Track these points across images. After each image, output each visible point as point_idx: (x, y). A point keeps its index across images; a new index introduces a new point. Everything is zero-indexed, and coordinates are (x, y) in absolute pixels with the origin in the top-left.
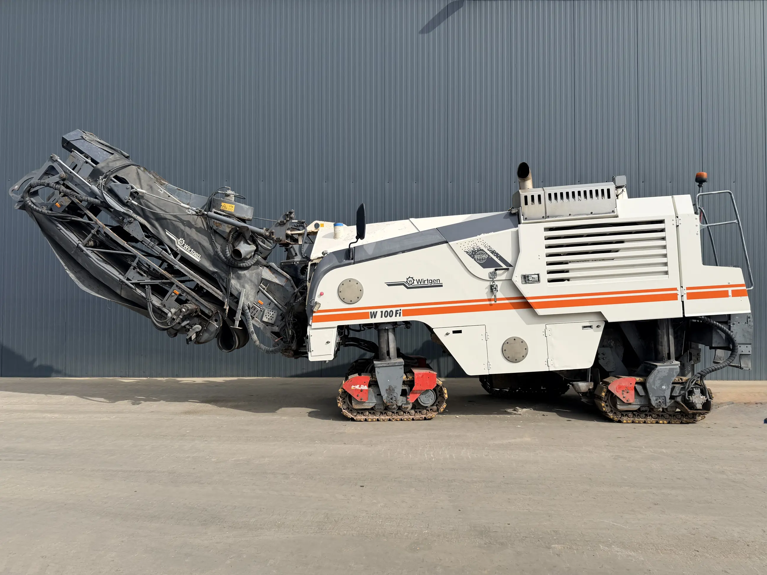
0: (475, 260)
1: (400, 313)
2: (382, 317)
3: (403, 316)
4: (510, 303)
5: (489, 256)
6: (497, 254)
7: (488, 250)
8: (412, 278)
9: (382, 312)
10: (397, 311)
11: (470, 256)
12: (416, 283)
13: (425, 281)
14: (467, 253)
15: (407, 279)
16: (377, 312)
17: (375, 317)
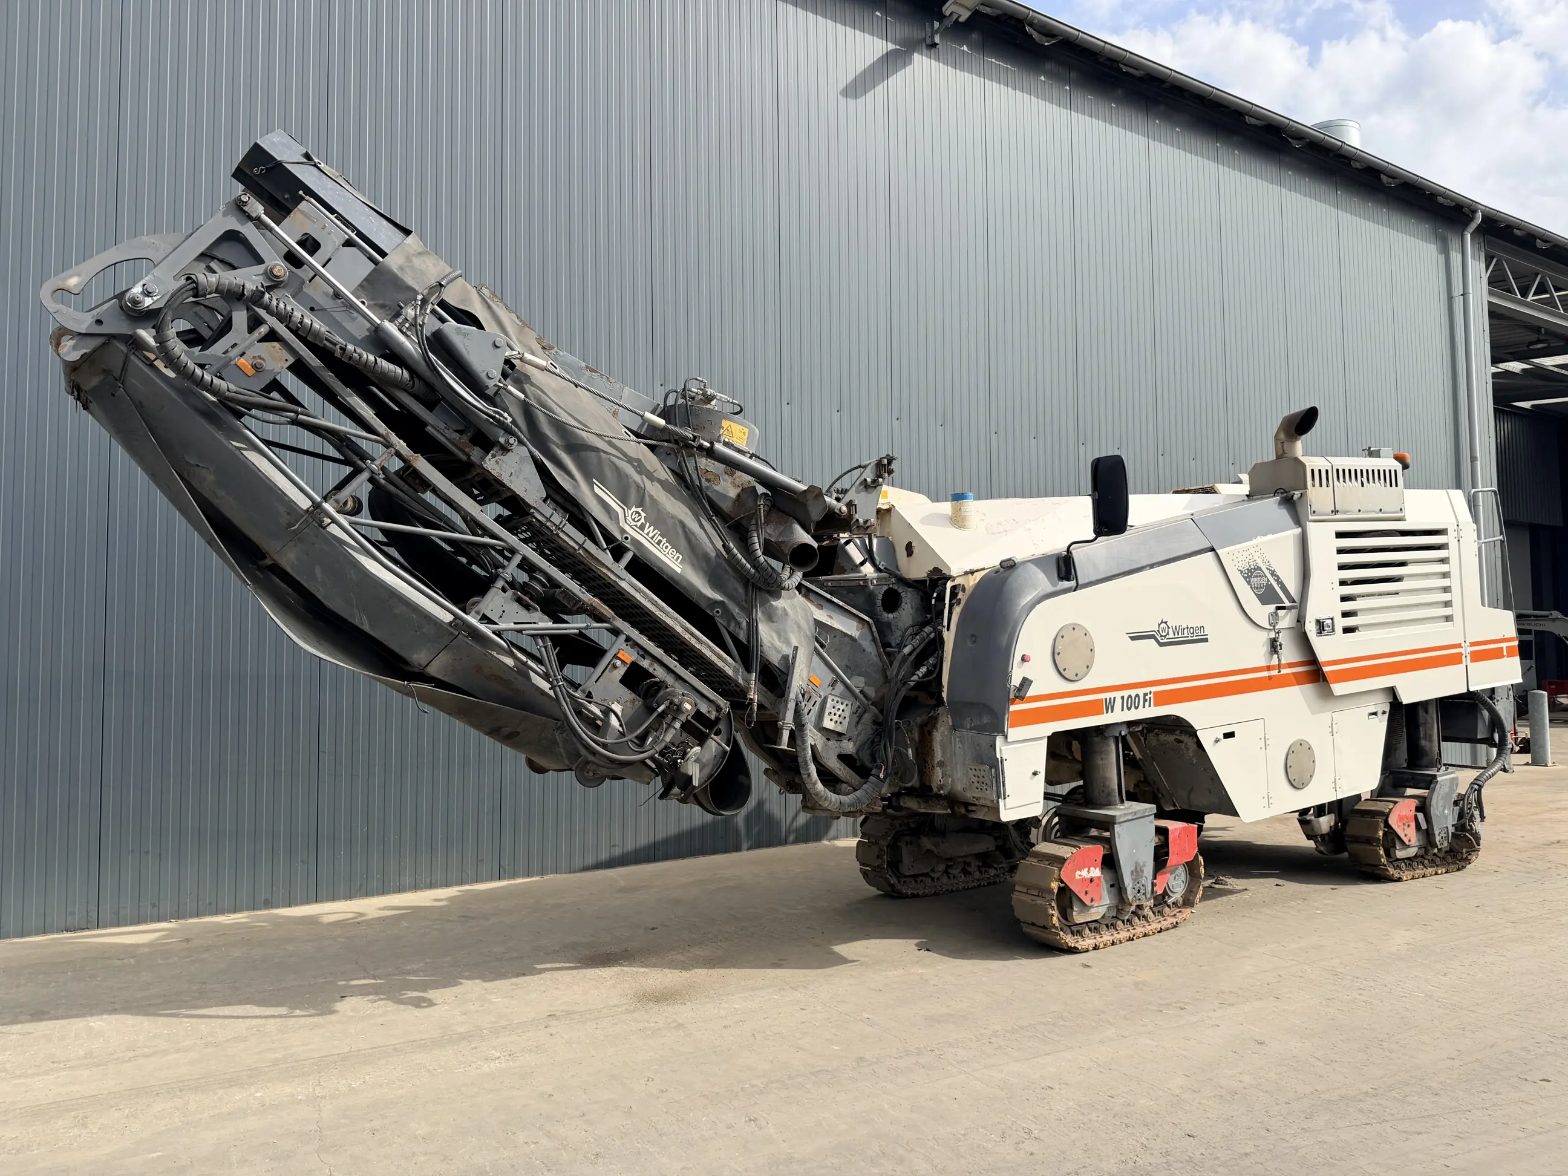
0: (1251, 588)
1: (1150, 698)
2: (1123, 710)
3: (1155, 706)
4: (1293, 674)
5: (1268, 581)
6: (1278, 578)
7: (1267, 568)
8: (1166, 623)
9: (1123, 698)
10: (1146, 694)
11: (1245, 578)
12: (1171, 635)
13: (1184, 629)
14: (1242, 572)
15: (1159, 625)
16: (1115, 698)
17: (1112, 711)
